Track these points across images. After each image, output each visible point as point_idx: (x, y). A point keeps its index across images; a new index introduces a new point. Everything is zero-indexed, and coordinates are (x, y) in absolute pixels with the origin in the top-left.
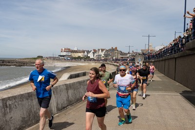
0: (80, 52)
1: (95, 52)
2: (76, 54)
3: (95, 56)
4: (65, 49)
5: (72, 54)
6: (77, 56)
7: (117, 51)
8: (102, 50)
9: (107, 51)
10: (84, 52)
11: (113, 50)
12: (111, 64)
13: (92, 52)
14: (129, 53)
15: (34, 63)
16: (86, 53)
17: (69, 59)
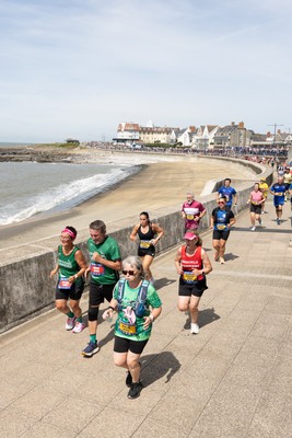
0: (159, 132)
1: (194, 131)
2: (151, 135)
3: (194, 141)
4: (127, 125)
5: (142, 135)
6: (152, 142)
7: (242, 132)
8: (211, 129)
9: (221, 130)
10: (168, 131)
11: (233, 128)
13: (186, 132)
14: (269, 135)
15: (66, 155)
16: (173, 136)
17: (139, 147)
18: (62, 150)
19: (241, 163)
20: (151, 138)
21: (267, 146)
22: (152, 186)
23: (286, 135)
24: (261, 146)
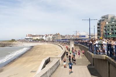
0: (38, 36)
1: (47, 36)
2: (35, 37)
3: (47, 38)
5: (33, 37)
6: (36, 39)
7: (59, 35)
8: (51, 35)
9: (54, 35)
10: (40, 36)
11: (57, 35)
12: (57, 45)
13: (45, 36)
14: (66, 36)
15: (10, 44)
16: (41, 37)
17: (32, 41)
18: (10, 43)
20: (35, 38)
21: (65, 39)
23: (70, 36)
24: (64, 39)
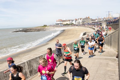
0: (67, 21)
1: (76, 20)
4: (59, 20)
5: (63, 22)
6: (66, 24)
7: (89, 19)
8: (81, 19)
9: (83, 19)
10: (69, 21)
11: (87, 18)
12: (88, 27)
13: (74, 21)
14: (96, 19)
15: (44, 29)
16: (71, 22)
17: (62, 25)
18: (43, 28)
19: (89, 27)
20: (65, 23)
21: (96, 22)
22: (67, 35)
23: (101, 19)
24: (94, 22)
